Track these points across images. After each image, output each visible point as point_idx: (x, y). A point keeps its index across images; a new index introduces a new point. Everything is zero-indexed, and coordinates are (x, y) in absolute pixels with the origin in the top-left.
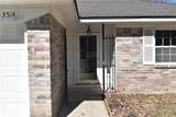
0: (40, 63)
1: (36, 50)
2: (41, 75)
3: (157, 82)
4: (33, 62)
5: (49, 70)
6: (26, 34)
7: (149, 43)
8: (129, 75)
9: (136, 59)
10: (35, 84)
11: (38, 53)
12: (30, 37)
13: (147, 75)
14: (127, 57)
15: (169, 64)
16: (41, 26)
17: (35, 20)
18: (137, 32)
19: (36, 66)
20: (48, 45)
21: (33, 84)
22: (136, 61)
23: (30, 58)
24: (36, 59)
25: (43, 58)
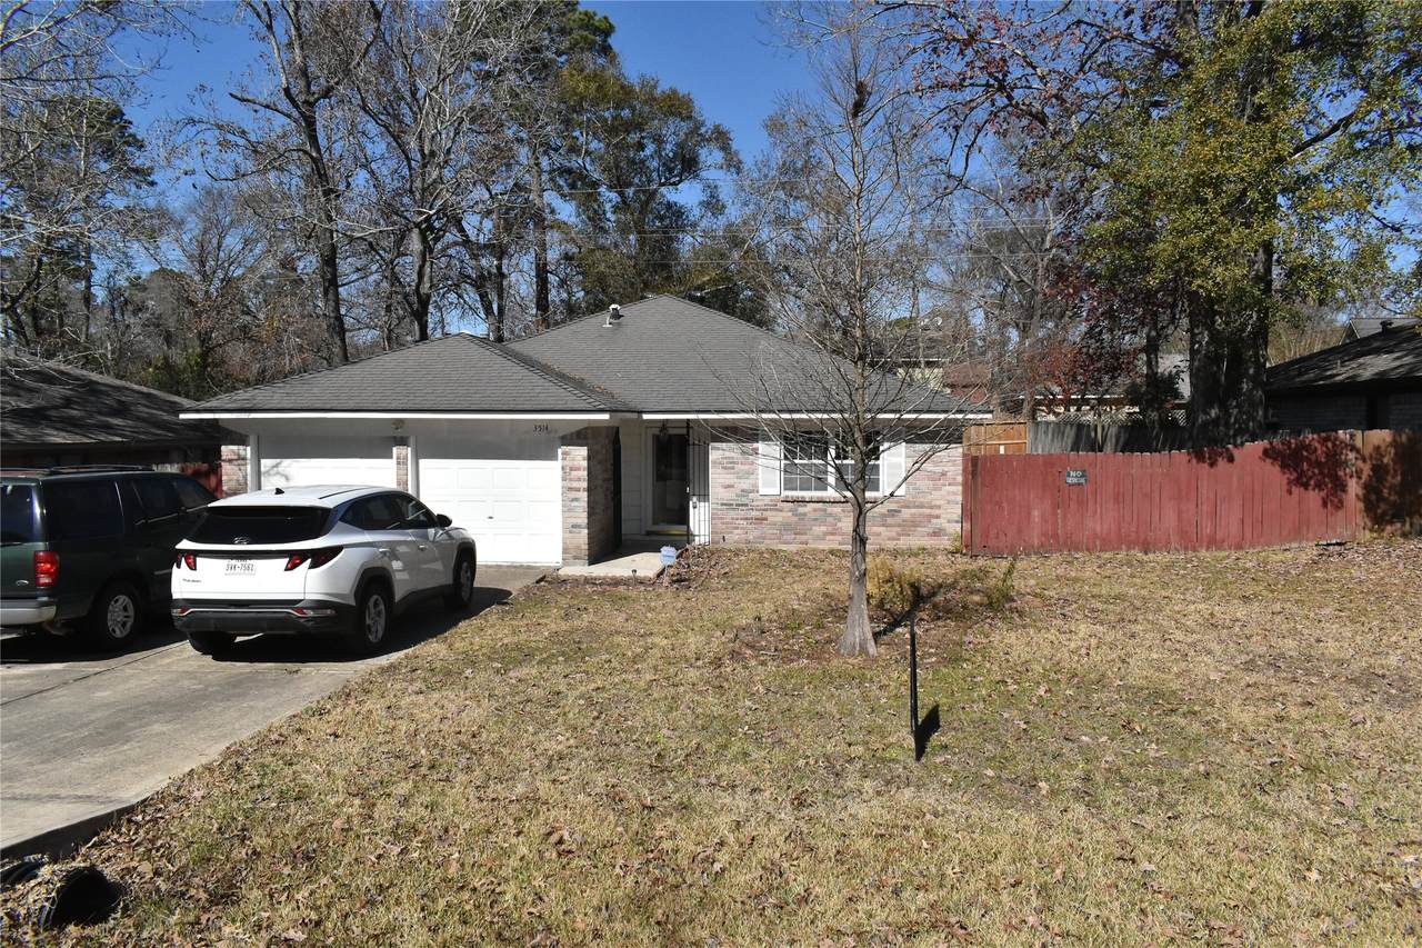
0: (575, 484)
1: (571, 469)
2: (576, 499)
3: (786, 527)
4: (569, 484)
5: (586, 493)
6: (560, 451)
7: (769, 455)
8: (733, 514)
9: (745, 484)
10: (569, 511)
11: (574, 473)
12: (564, 453)
13: (766, 514)
14: (730, 480)
15: (807, 494)
16: (580, 442)
17: (572, 434)
18: (746, 434)
19: (570, 489)
20: (585, 464)
21: (567, 510)
22: (745, 487)
23: (564, 479)
24: (571, 480)
25: (579, 480)
